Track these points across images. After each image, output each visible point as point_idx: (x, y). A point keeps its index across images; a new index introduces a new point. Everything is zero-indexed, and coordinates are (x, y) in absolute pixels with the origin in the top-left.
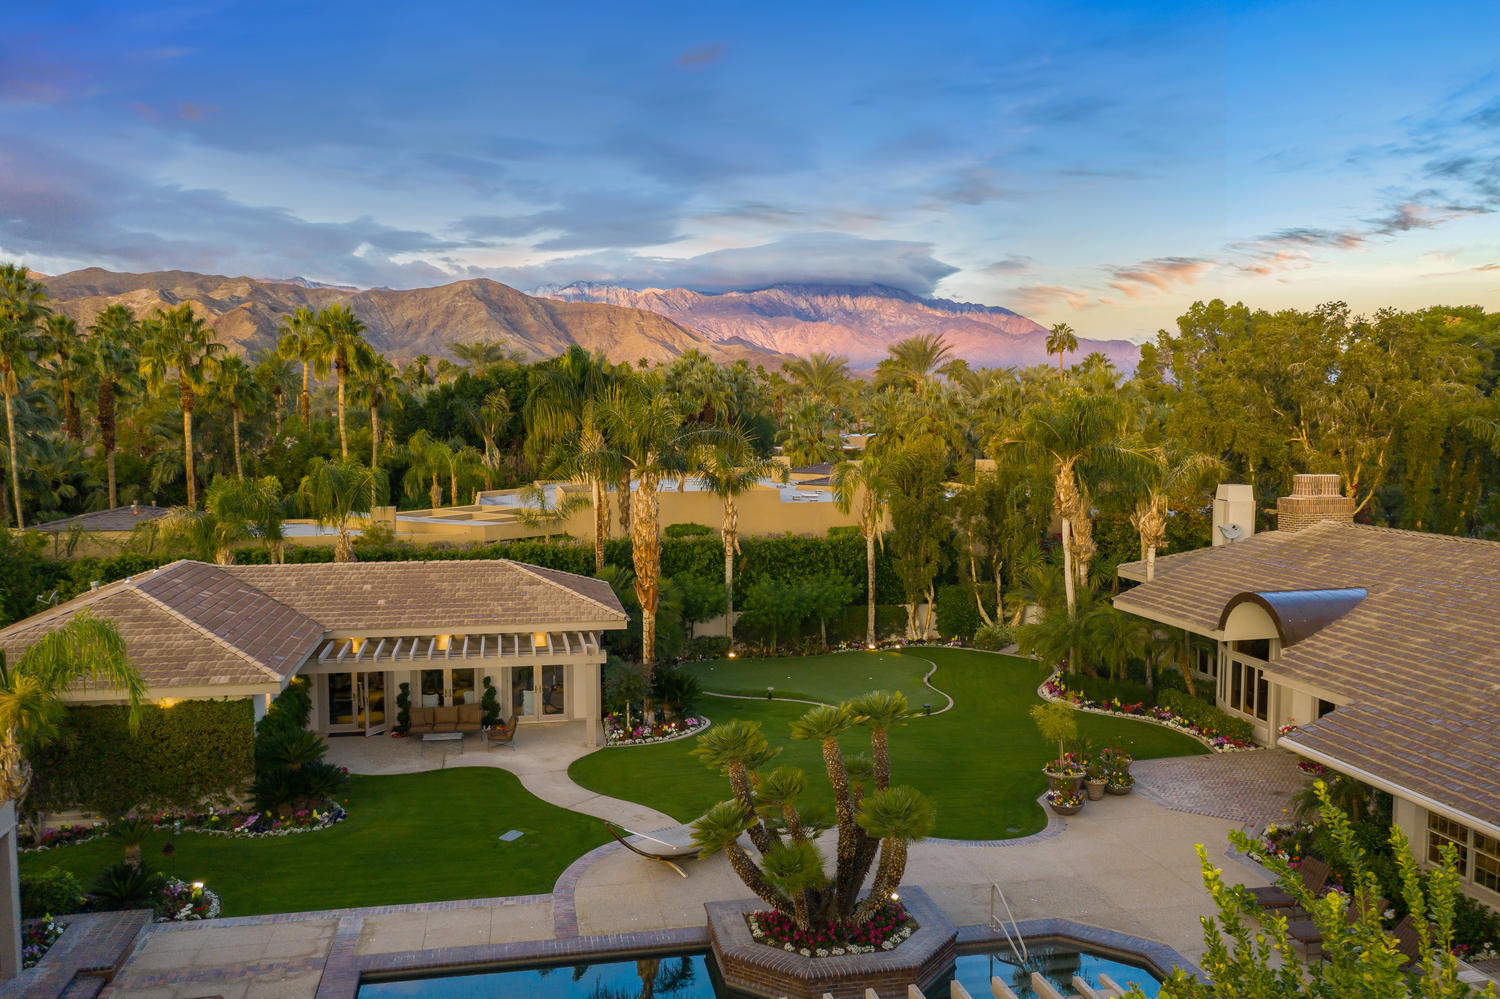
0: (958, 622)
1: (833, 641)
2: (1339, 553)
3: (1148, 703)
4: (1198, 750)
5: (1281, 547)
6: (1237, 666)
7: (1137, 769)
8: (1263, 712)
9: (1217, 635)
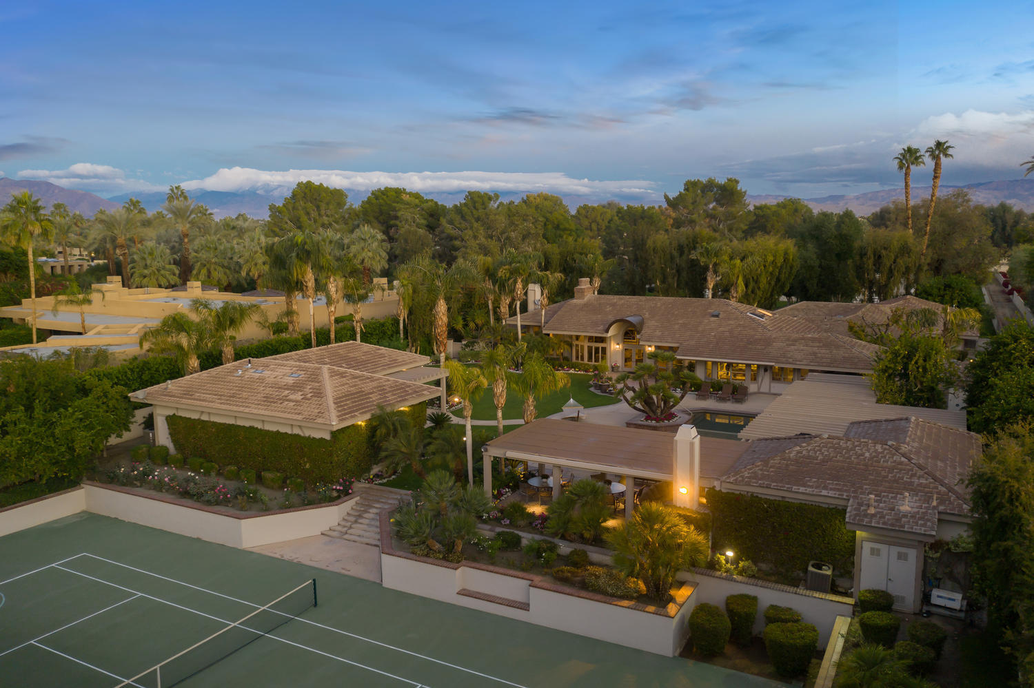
9: (604, 336)
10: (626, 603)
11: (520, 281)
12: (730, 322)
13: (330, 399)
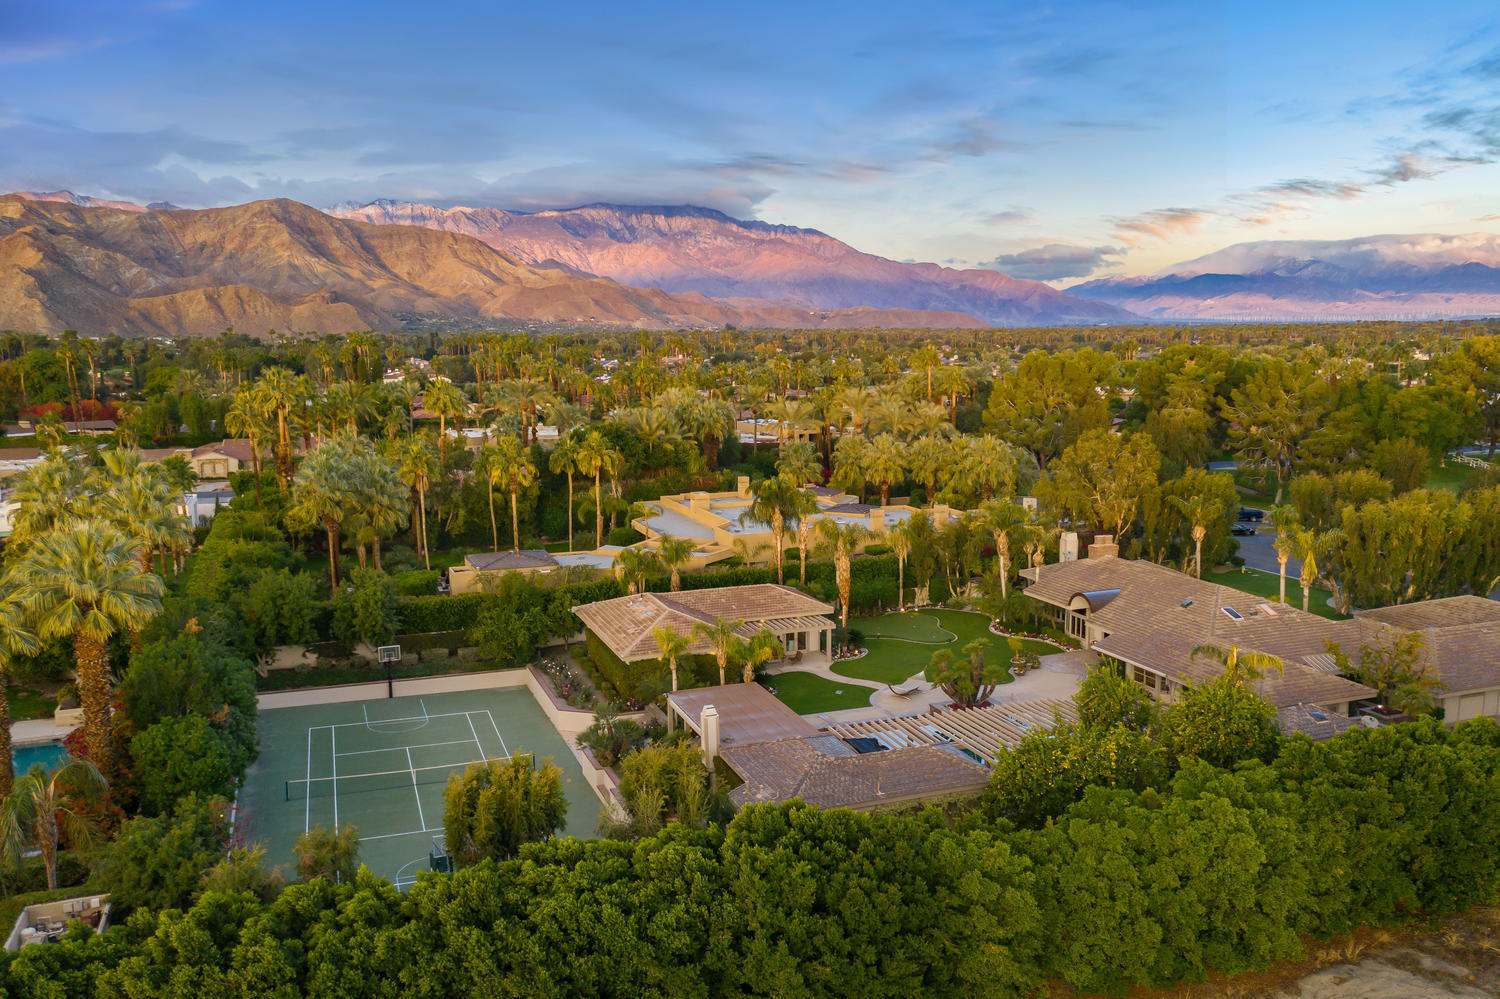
0: (939, 595)
1: (884, 608)
2: (1112, 572)
3: (1037, 633)
4: (1061, 651)
5: (1090, 567)
6: (1074, 618)
7: (1041, 659)
8: (1084, 636)
9: (1067, 608)
11: (1002, 535)
12: (1190, 616)
13: (640, 638)
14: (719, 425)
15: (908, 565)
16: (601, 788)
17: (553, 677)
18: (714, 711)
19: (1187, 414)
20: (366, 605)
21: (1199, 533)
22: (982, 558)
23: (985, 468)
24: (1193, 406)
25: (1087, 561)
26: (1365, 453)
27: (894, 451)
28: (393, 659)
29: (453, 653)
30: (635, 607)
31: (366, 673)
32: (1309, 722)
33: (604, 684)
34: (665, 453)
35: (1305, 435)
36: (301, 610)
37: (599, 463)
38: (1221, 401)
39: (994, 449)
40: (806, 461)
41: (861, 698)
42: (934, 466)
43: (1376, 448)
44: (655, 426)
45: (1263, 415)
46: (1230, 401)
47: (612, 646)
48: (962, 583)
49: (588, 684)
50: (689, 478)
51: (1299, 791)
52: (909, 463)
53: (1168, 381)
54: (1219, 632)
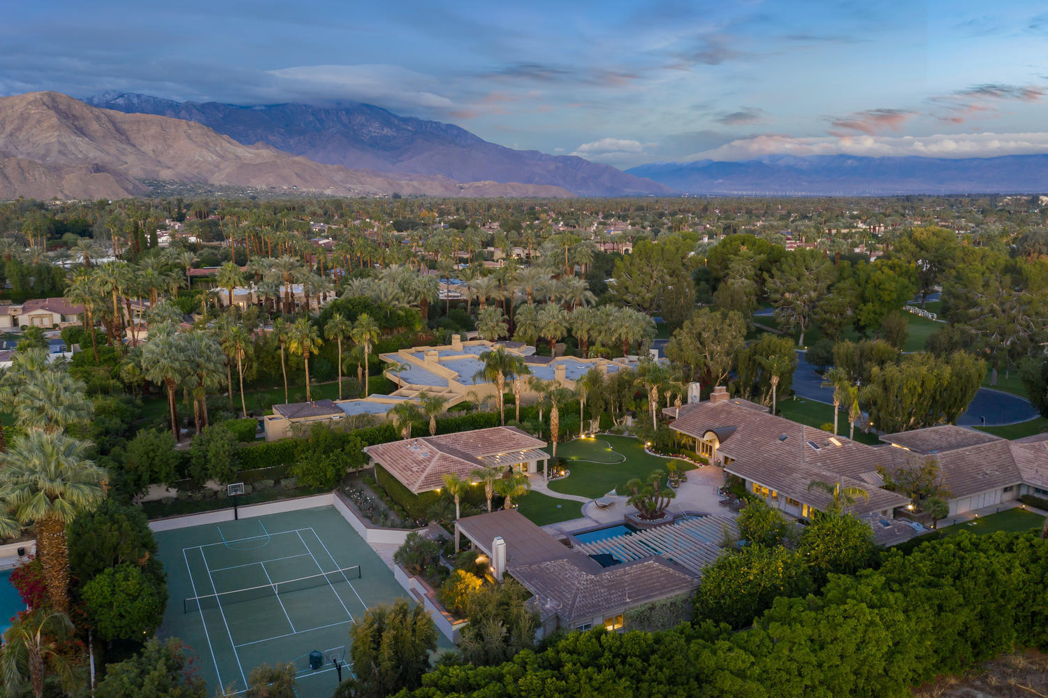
2: (728, 413)
3: (679, 454)
4: (696, 467)
5: (712, 409)
6: (703, 444)
7: (686, 474)
8: (710, 455)
10: (446, 614)
11: (655, 388)
12: (787, 448)
13: (424, 475)
14: (430, 294)
15: (587, 405)
16: (413, 590)
17: (356, 502)
18: (502, 541)
19: (743, 283)
20: (216, 455)
21: (775, 380)
22: (635, 400)
23: (625, 330)
24: (746, 277)
25: (709, 404)
26: (857, 311)
27: (560, 317)
28: (239, 493)
29: (277, 482)
30: (413, 450)
31: (216, 502)
32: (880, 528)
33: (396, 507)
34: (399, 317)
35: (819, 298)
36: (168, 460)
37: (368, 337)
38: (766, 275)
39: (630, 317)
40: (497, 321)
41: (575, 511)
42: (589, 327)
43: (864, 308)
44: (390, 298)
45: (793, 285)
46: (772, 276)
47: (404, 482)
48: (622, 416)
49: (383, 506)
50: (416, 335)
51: (902, 591)
52: (570, 324)
53: (729, 260)
54: (808, 459)
